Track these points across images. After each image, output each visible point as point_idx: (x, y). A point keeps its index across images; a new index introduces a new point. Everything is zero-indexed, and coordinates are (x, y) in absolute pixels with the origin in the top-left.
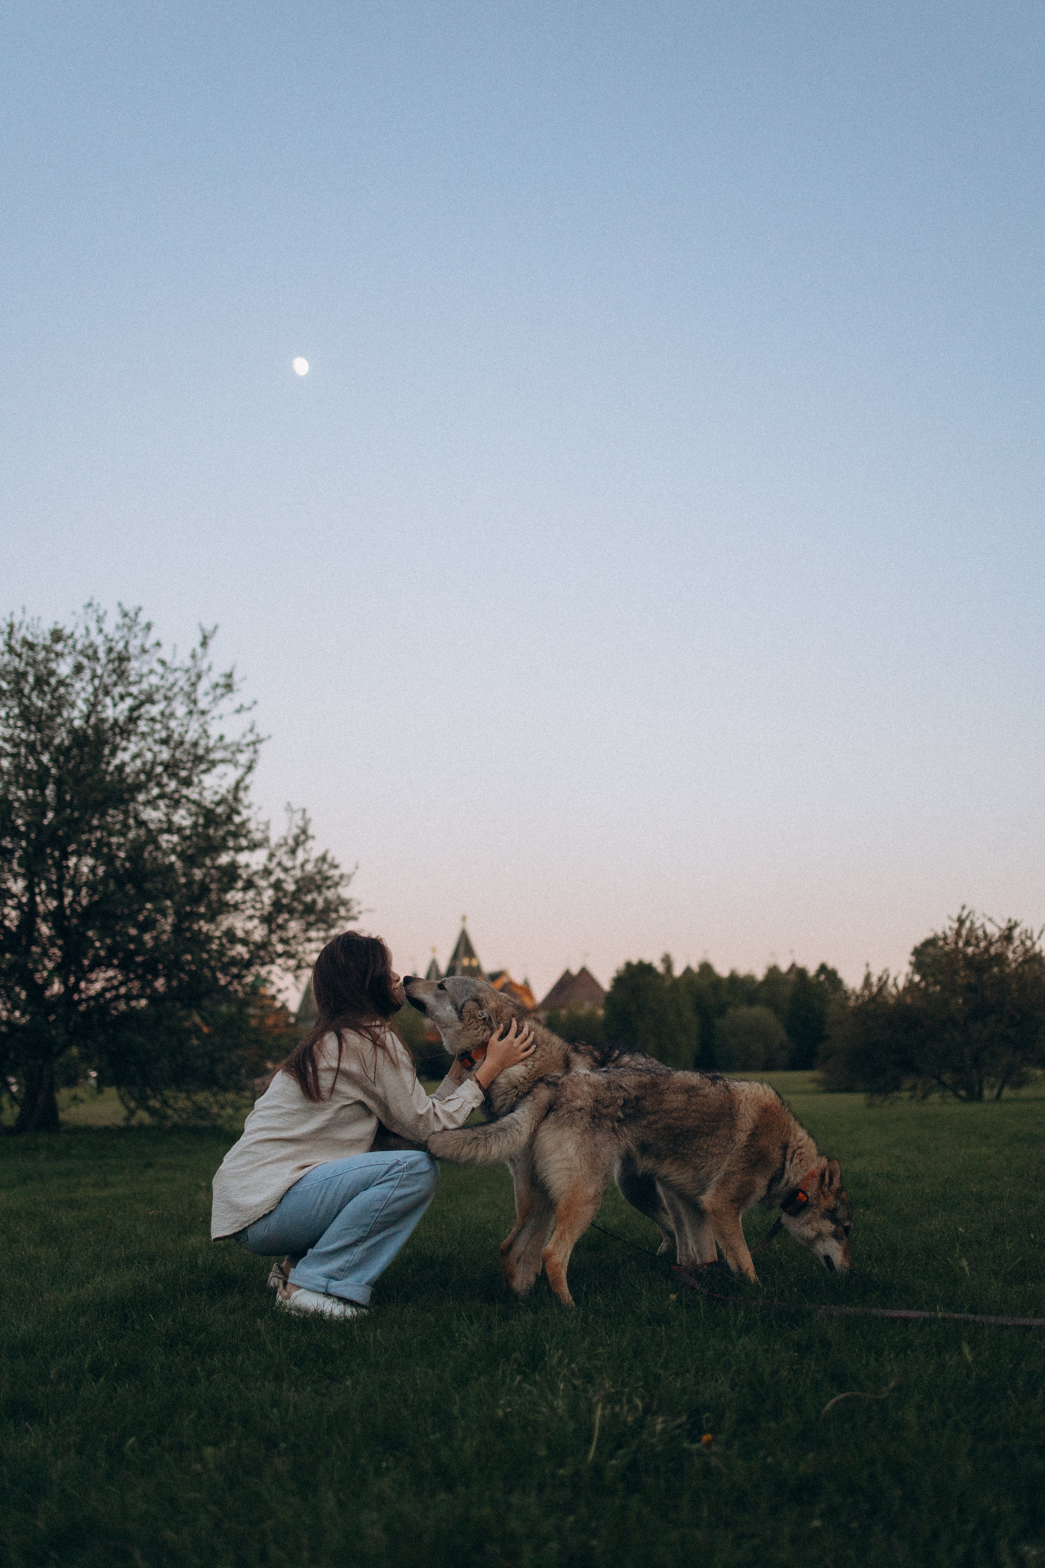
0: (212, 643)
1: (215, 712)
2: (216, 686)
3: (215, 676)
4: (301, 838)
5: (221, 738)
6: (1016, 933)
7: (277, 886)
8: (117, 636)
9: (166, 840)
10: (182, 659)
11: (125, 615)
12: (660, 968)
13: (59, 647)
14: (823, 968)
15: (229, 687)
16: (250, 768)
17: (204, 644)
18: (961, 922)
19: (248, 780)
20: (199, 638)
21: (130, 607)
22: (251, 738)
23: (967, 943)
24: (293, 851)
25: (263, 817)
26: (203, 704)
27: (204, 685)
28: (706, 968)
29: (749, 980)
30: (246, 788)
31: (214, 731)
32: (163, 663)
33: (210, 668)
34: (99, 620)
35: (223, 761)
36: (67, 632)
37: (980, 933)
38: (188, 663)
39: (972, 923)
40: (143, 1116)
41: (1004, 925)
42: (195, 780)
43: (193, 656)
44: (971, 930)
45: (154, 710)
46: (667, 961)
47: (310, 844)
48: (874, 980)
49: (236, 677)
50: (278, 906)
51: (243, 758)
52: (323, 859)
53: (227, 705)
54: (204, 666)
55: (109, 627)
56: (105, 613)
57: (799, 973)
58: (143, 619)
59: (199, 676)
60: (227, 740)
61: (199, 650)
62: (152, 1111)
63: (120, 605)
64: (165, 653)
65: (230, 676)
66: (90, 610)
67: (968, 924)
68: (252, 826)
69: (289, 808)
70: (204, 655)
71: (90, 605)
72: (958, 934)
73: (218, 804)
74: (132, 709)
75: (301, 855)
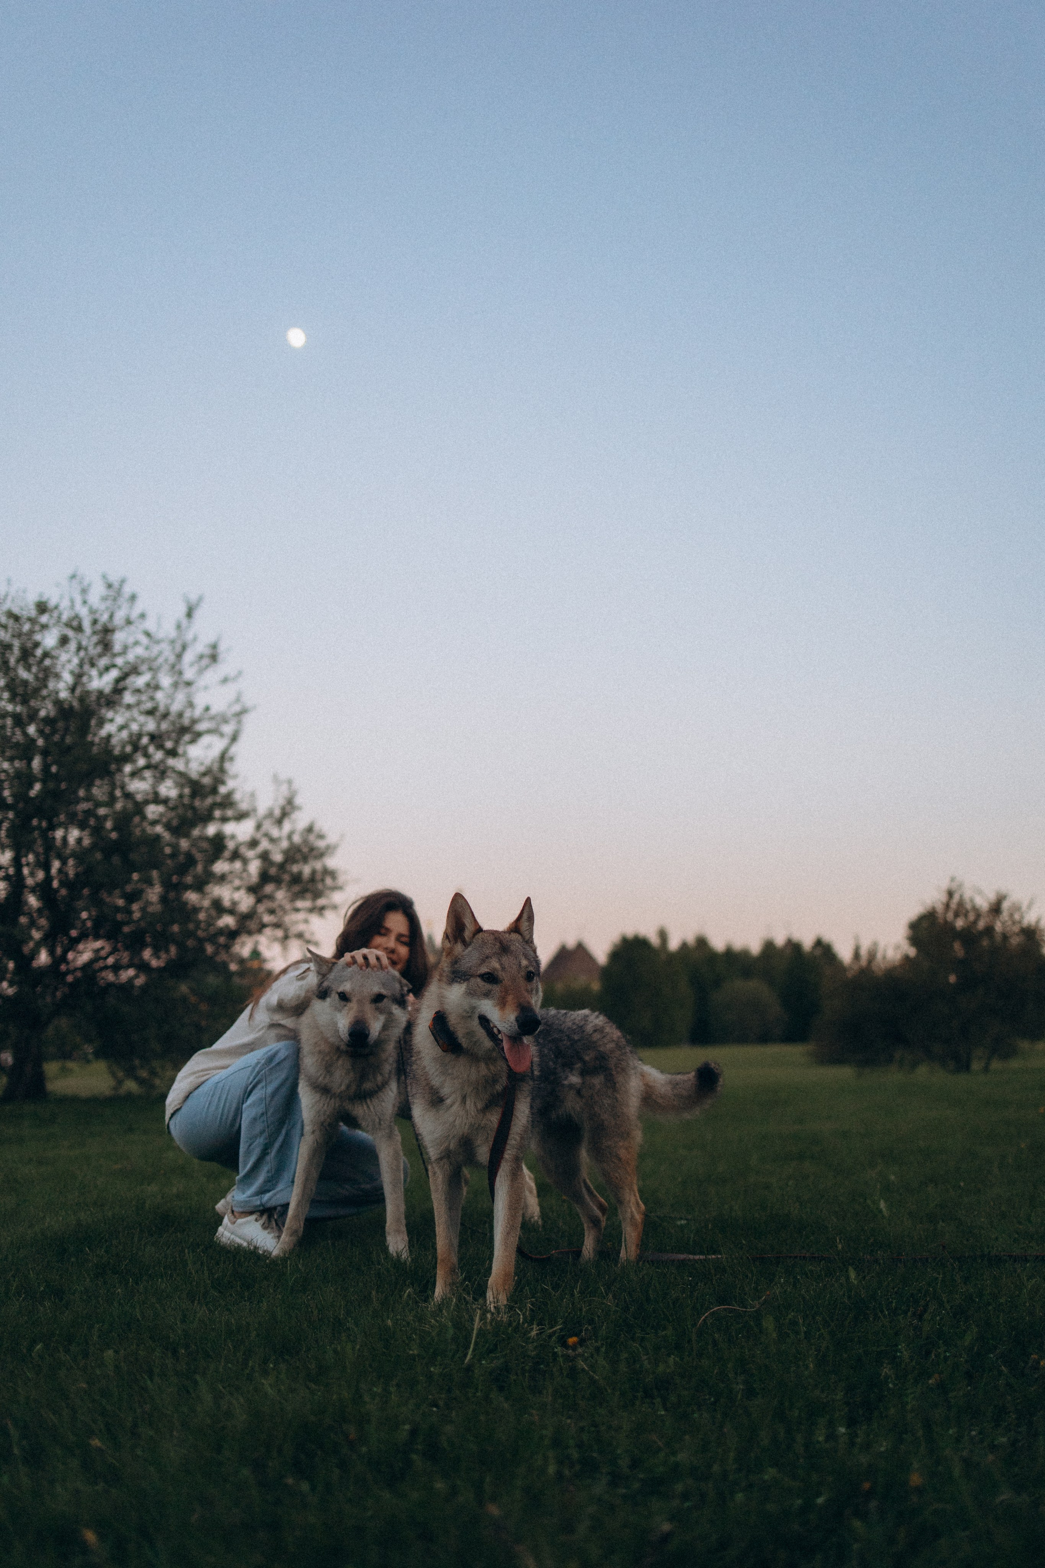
0: (198, 614)
1: (201, 682)
2: (201, 657)
3: (200, 647)
4: (287, 810)
5: (207, 709)
6: (1005, 905)
7: (265, 857)
8: (102, 607)
9: (153, 811)
10: (168, 630)
11: (110, 586)
12: (654, 940)
13: (44, 619)
14: (819, 943)
15: (214, 658)
16: (234, 738)
17: (189, 614)
18: (950, 894)
19: (234, 750)
20: (182, 609)
21: (114, 578)
22: (237, 708)
23: (957, 915)
24: (279, 822)
25: (248, 788)
26: (189, 674)
27: (189, 657)
28: (702, 942)
29: (744, 955)
30: (231, 759)
31: (201, 701)
32: (148, 634)
33: (195, 639)
34: (84, 591)
35: (209, 732)
36: (52, 603)
37: (969, 906)
38: (173, 634)
39: (961, 896)
40: (131, 1086)
41: (992, 897)
42: (180, 750)
43: (179, 627)
44: (961, 904)
45: (140, 681)
46: (663, 935)
47: (296, 815)
48: (864, 952)
49: (222, 648)
50: (265, 877)
51: (228, 729)
52: (310, 830)
53: (212, 676)
54: (189, 636)
55: (94, 598)
56: (89, 585)
57: (794, 947)
58: (127, 590)
59: (184, 647)
60: (213, 711)
61: (184, 622)
62: (141, 1082)
63: (104, 577)
64: (150, 624)
65: (214, 647)
66: (75, 582)
67: (956, 898)
68: (237, 797)
69: (276, 779)
70: (188, 627)
71: (73, 577)
72: (947, 906)
73: (204, 774)
74: (118, 681)
75: (287, 826)
